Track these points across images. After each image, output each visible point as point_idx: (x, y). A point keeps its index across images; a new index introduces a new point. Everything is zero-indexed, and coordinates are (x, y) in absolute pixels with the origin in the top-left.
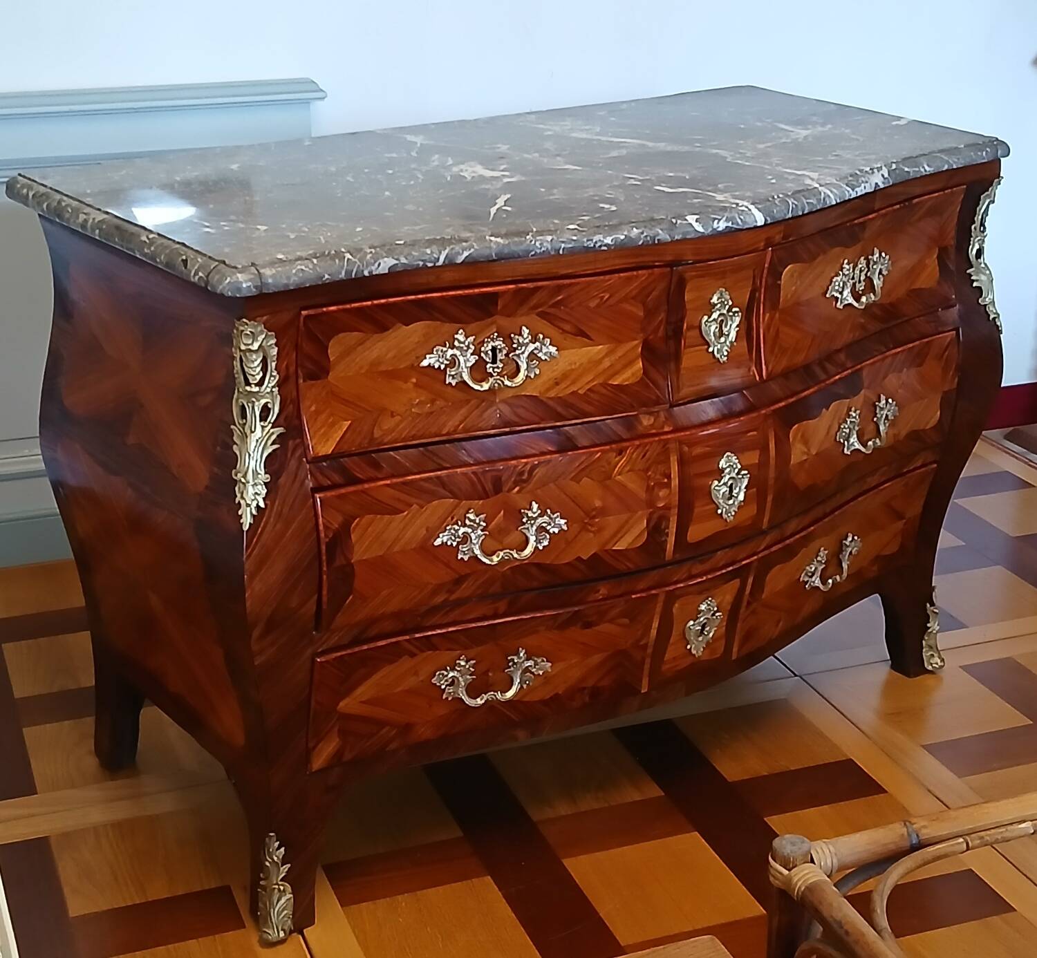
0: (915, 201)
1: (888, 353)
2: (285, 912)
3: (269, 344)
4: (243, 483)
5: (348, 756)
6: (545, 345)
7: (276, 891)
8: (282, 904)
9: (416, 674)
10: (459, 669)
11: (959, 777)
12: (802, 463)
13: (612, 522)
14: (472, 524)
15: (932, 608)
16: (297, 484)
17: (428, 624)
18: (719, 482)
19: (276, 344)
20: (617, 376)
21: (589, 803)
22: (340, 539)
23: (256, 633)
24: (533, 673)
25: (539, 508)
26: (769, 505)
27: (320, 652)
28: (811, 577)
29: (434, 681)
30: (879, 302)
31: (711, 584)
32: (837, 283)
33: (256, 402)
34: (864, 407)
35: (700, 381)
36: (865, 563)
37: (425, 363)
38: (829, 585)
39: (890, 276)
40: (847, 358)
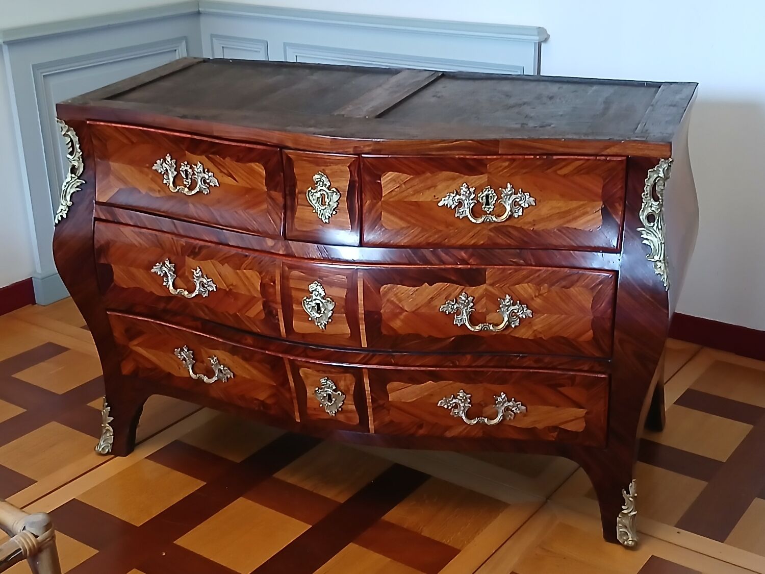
0: (555, 157)
3: (73, 134)
7: (104, 428)
13: (242, 297)
14: (167, 267)
18: (309, 299)
22: (104, 249)
26: (362, 331)
30: (519, 226)
31: (324, 368)
32: (451, 198)
33: (70, 163)
34: (485, 298)
35: (308, 230)
36: (540, 426)
37: (154, 168)
38: (474, 422)
39: (536, 210)
40: (471, 256)
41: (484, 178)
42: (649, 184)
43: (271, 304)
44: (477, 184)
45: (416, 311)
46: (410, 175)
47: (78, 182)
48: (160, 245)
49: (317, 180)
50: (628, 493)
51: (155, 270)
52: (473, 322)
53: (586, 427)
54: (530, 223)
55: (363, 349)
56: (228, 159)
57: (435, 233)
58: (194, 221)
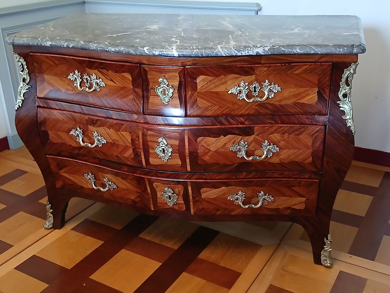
0: (293, 64)
2: (51, 222)
3: (22, 61)
6: (101, 81)
7: (48, 215)
12: (206, 152)
16: (33, 103)
24: (112, 187)
26: (188, 163)
28: (236, 200)
29: (85, 176)
30: (272, 103)
31: (167, 182)
32: (235, 89)
33: (22, 77)
34: (254, 142)
35: (156, 109)
36: (281, 207)
37: (69, 78)
38: (247, 207)
39: (281, 94)
40: (246, 120)
41: (253, 77)
42: (345, 77)
43: (137, 150)
44: (250, 80)
45: (217, 151)
46: (213, 77)
47: (27, 87)
48: (74, 119)
49: (161, 81)
50: (327, 239)
51: (72, 133)
52: (248, 156)
53: (305, 207)
54: (278, 101)
55: (189, 172)
56: (110, 72)
57: (227, 108)
58: (92, 106)
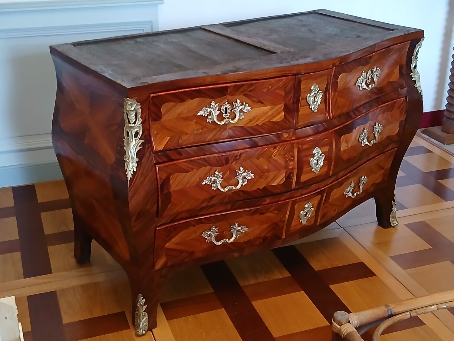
1: (379, 107)
2: (145, 323)
3: (138, 108)
4: (128, 162)
5: (169, 264)
6: (246, 107)
7: (142, 315)
8: (144, 320)
9: (196, 233)
10: (212, 231)
11: (404, 270)
12: (345, 151)
13: (271, 175)
14: (217, 176)
15: (394, 202)
16: (149, 162)
17: (200, 214)
18: (313, 159)
19: (141, 108)
20: (274, 118)
21: (262, 279)
22: (166, 182)
23: (133, 219)
24: (241, 232)
25: (243, 170)
26: (332, 167)
27: (159, 225)
28: (348, 193)
29: (202, 235)
30: (376, 87)
32: (360, 80)
39: (381, 77)
41: (369, 66)
44: (367, 69)
46: (348, 73)
52: (369, 141)
53: (383, 178)
54: (379, 83)
57: (354, 101)
